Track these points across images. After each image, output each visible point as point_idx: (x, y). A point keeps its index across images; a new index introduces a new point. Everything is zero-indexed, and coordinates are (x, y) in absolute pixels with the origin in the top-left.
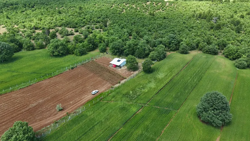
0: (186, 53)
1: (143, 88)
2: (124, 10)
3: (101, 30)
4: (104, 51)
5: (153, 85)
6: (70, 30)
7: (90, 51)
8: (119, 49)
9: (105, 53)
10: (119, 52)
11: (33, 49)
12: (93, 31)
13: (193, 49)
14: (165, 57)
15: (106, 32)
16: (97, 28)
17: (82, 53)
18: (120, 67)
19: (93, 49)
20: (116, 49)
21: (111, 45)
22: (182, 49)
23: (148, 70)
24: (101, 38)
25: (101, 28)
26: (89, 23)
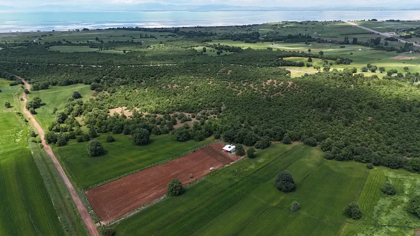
0: (288, 144)
1: (246, 168)
2: (240, 91)
3: (216, 116)
4: (218, 137)
5: (253, 167)
6: (187, 115)
7: (207, 137)
8: (230, 137)
9: (219, 140)
10: (230, 140)
11: (160, 134)
12: (209, 117)
13: (296, 140)
14: (268, 145)
15: (221, 120)
16: (212, 114)
17: (201, 139)
18: (230, 152)
19: (209, 136)
20: (228, 137)
21: (224, 133)
22: (285, 140)
23: (252, 156)
24: (216, 126)
25: (215, 114)
26: (205, 108)
